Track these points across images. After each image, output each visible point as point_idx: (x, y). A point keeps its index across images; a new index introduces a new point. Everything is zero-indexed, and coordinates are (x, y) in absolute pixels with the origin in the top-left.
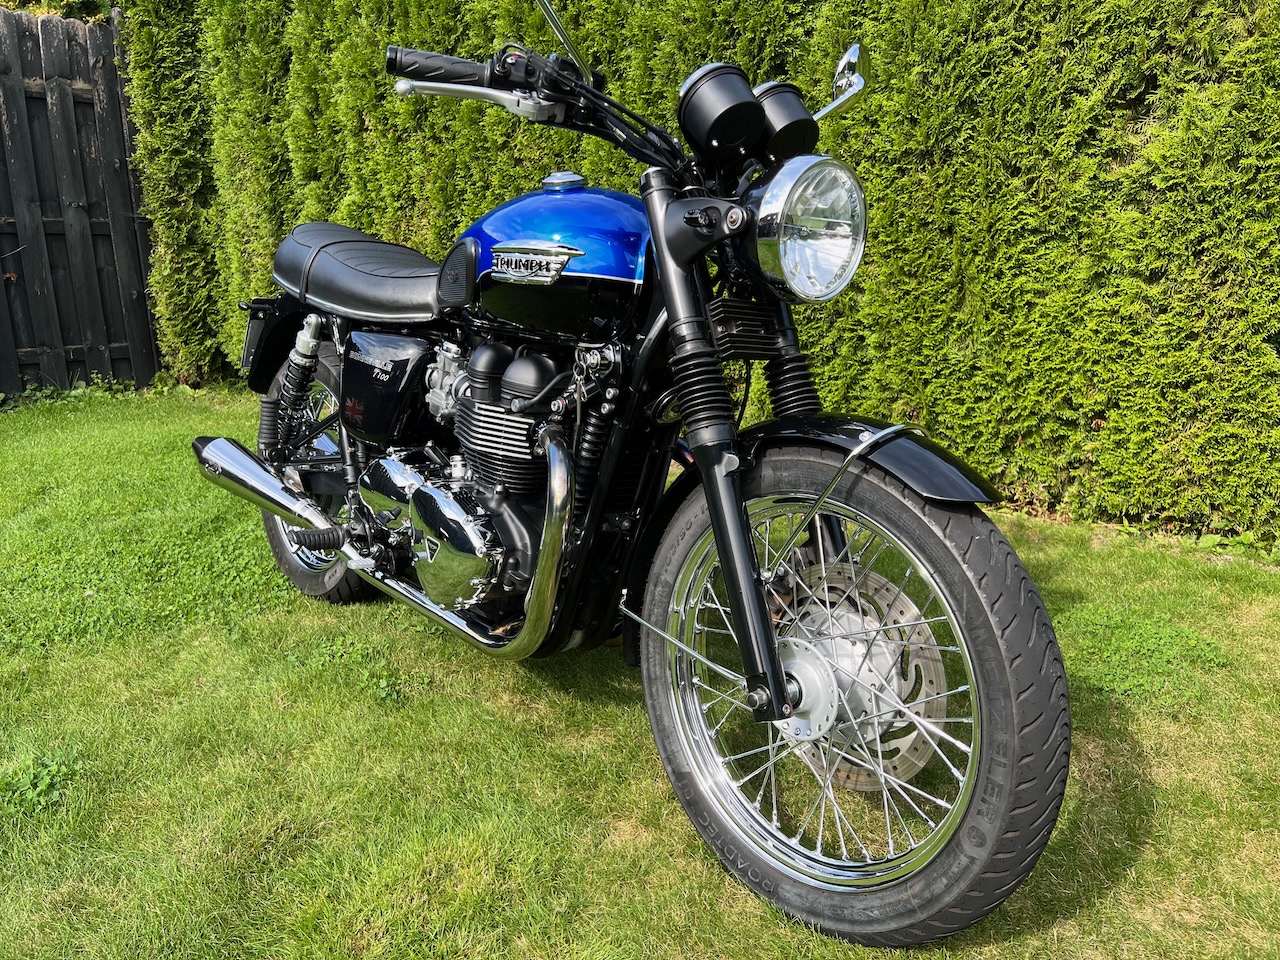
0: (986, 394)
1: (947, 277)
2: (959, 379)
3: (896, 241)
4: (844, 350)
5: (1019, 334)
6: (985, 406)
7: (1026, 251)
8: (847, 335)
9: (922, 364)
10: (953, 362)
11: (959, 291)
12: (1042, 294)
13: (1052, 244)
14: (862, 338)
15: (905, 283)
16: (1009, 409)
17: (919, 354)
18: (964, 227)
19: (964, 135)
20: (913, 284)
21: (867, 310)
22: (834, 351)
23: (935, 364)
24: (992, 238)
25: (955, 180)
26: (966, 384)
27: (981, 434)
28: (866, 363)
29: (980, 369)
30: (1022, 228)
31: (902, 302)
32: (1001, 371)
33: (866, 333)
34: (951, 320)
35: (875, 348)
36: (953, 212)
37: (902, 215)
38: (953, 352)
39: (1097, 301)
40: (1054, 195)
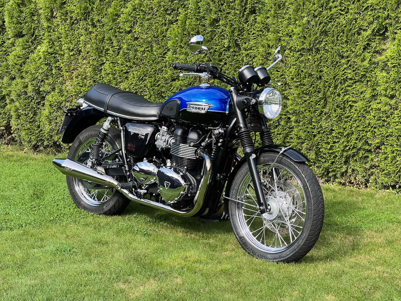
0: (337, 140)
1: (320, 95)
2: (327, 134)
3: (300, 81)
4: (282, 123)
5: (348, 117)
6: (337, 145)
7: (349, 86)
8: (283, 117)
9: (313, 129)
10: (324, 128)
11: (325, 101)
12: (355, 102)
13: (358, 83)
14: (289, 118)
15: (305, 97)
16: (346, 146)
17: (311, 125)
18: (325, 78)
19: (324, 43)
20: (308, 97)
21: (291, 107)
22: (279, 123)
23: (318, 129)
24: (335, 81)
25: (321, 60)
26: (329, 136)
27: (337, 156)
28: (292, 128)
29: (334, 130)
30: (346, 77)
31: (304, 104)
32: (341, 131)
33: (291, 116)
34: (322, 112)
35: (294, 122)
36: (321, 71)
37: (302, 71)
38: (324, 124)
39: (374, 105)
40: (356, 66)
